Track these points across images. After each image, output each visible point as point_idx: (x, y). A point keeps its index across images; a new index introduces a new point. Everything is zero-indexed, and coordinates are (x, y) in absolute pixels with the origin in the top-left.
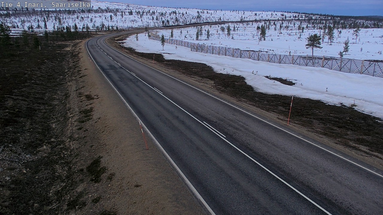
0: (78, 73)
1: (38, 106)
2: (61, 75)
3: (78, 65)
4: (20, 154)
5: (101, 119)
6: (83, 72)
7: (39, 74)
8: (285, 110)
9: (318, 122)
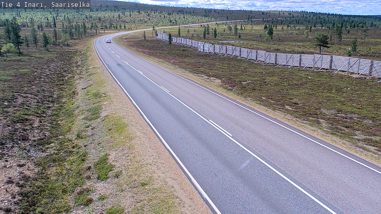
0: (86, 71)
1: (48, 104)
2: (69, 73)
3: (86, 64)
4: (29, 151)
5: (109, 117)
6: (91, 71)
7: (48, 72)
8: (292, 109)
9: (326, 121)
